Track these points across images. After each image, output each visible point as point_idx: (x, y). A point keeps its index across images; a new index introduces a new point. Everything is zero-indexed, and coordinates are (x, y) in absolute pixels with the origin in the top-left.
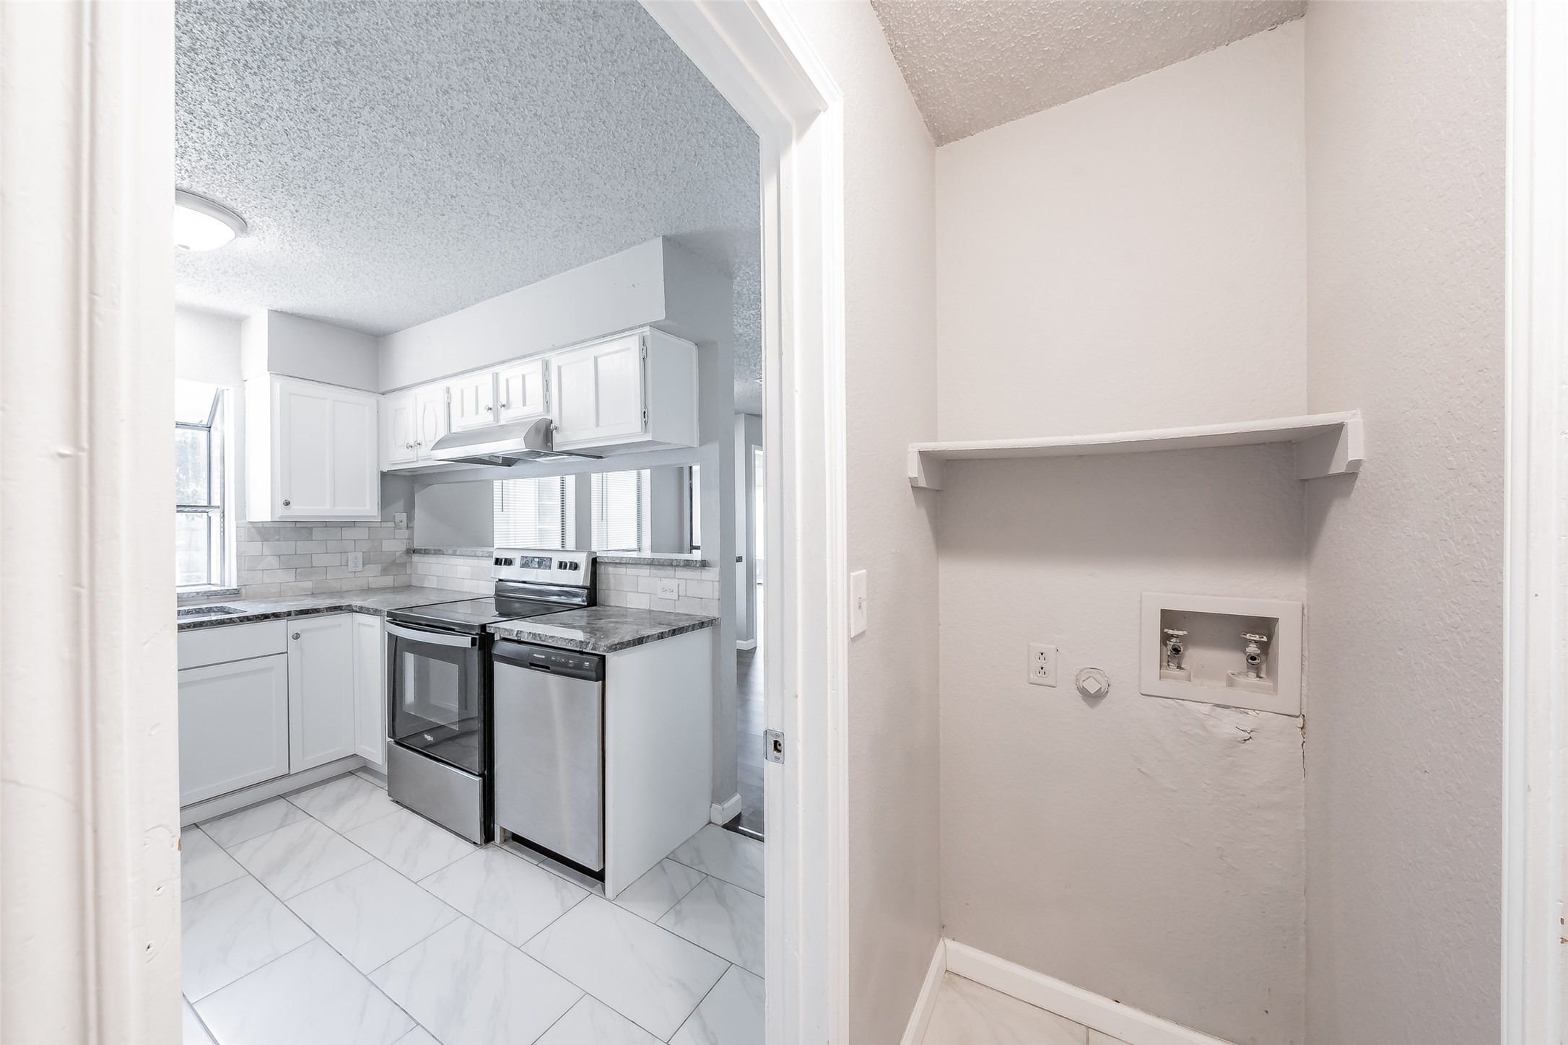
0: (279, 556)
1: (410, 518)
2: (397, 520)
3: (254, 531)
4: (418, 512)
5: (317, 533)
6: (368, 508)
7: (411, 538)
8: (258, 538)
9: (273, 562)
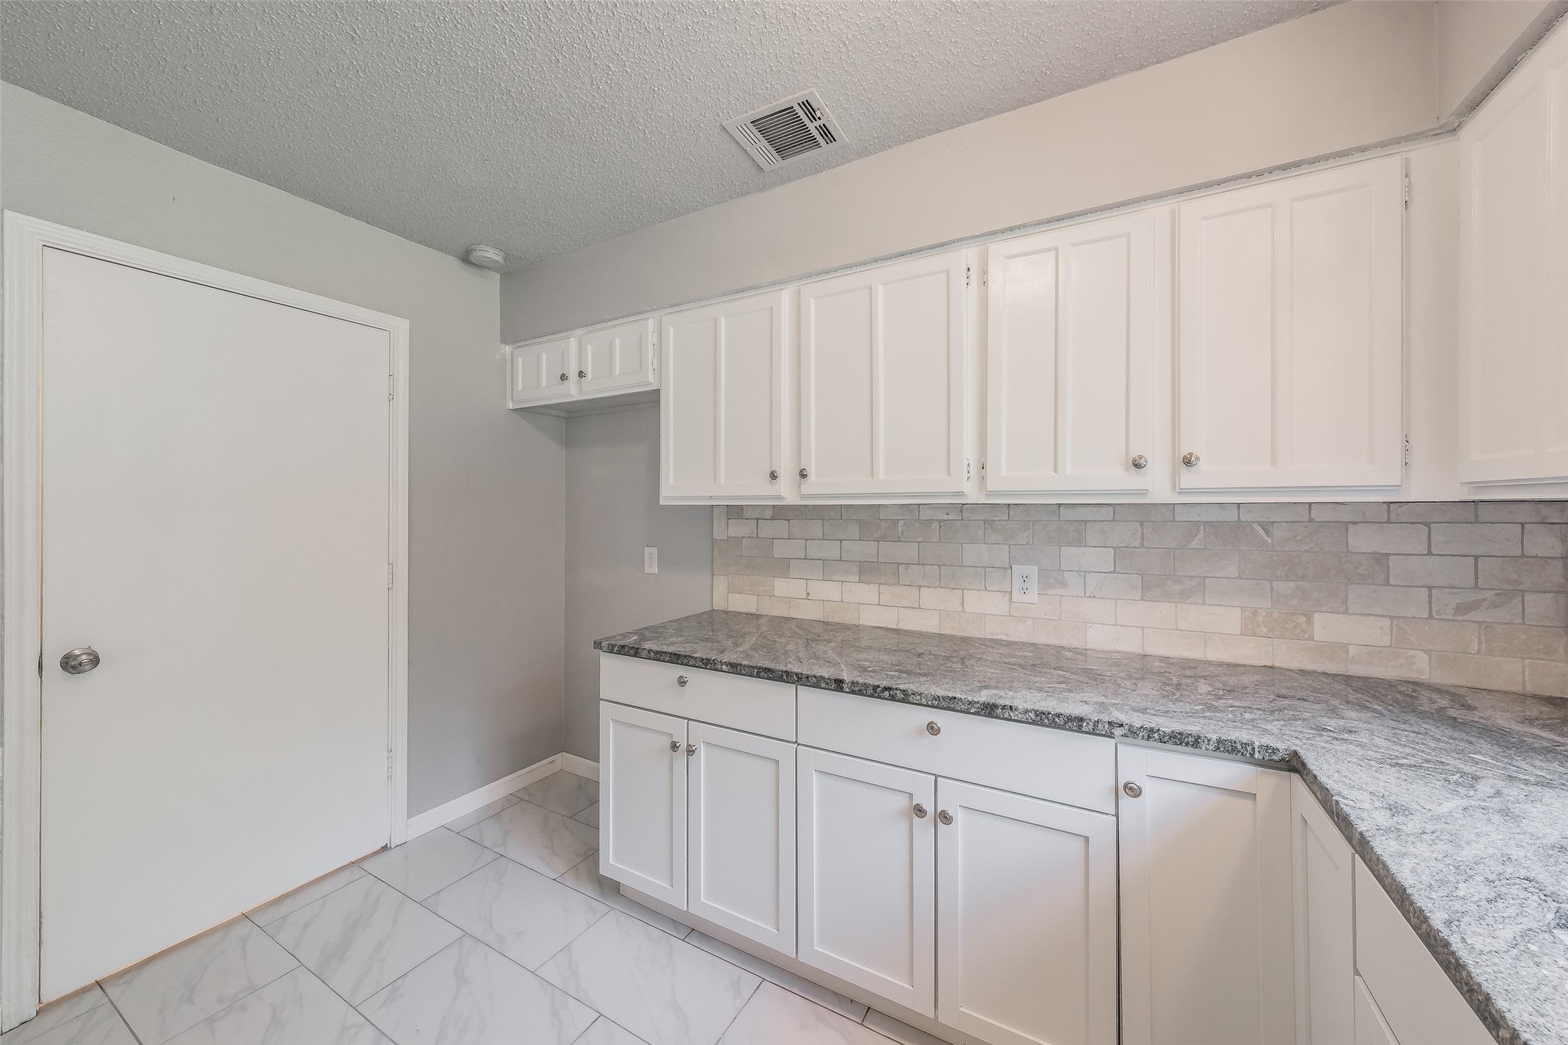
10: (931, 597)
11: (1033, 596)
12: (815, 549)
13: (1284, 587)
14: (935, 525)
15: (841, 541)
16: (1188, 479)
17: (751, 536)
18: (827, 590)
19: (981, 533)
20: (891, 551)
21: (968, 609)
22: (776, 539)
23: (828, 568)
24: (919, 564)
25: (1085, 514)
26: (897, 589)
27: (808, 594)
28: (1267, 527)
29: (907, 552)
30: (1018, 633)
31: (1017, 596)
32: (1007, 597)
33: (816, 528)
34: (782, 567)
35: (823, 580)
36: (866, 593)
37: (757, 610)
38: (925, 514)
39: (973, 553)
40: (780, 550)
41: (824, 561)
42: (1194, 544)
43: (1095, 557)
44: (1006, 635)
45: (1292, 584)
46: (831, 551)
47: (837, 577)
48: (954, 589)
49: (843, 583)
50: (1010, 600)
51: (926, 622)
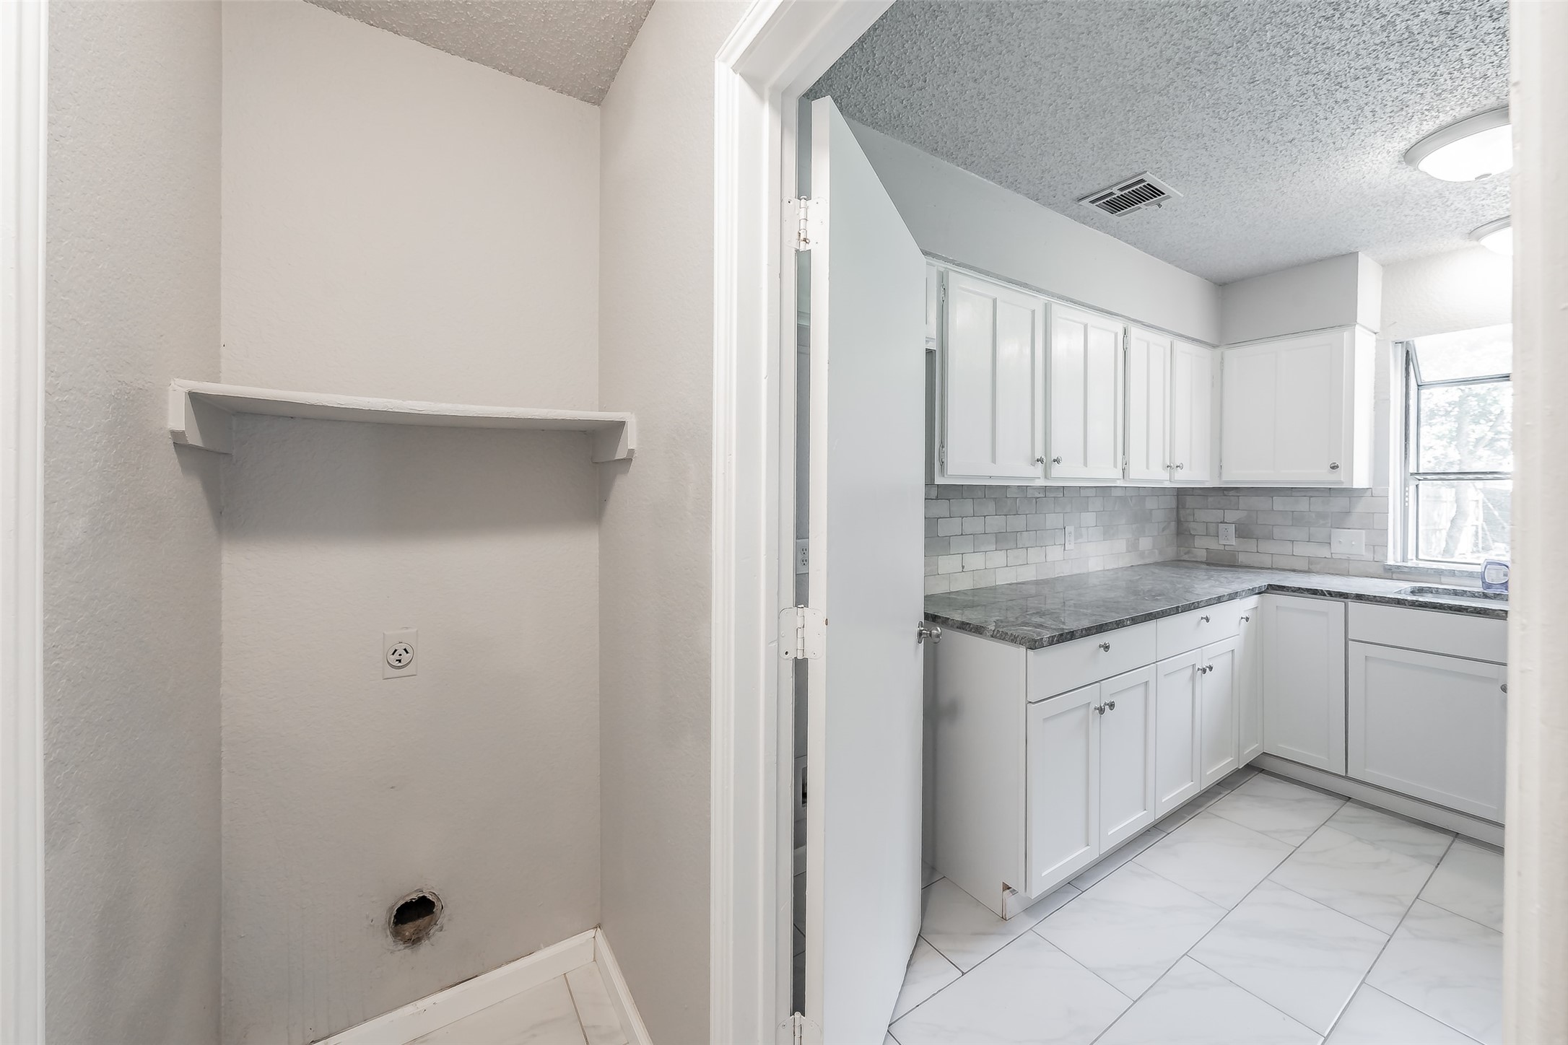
10: (1034, 555)
11: (1071, 546)
12: (968, 526)
13: (1134, 526)
14: (1035, 501)
15: (985, 517)
18: (975, 561)
19: (1053, 506)
20: (1013, 522)
21: (1048, 559)
22: (941, 518)
23: (977, 541)
24: (1027, 531)
25: (1089, 493)
26: (1016, 552)
27: (963, 567)
29: (1020, 522)
30: (1066, 570)
31: (1067, 546)
32: (1063, 548)
33: (968, 506)
35: (974, 552)
36: (998, 558)
39: (1053, 520)
41: (974, 535)
42: (1116, 509)
43: (1089, 518)
44: (1063, 573)
45: (1136, 525)
46: (979, 525)
47: (983, 549)
48: (1042, 547)
49: (986, 552)
50: (1064, 550)
51: (1028, 574)
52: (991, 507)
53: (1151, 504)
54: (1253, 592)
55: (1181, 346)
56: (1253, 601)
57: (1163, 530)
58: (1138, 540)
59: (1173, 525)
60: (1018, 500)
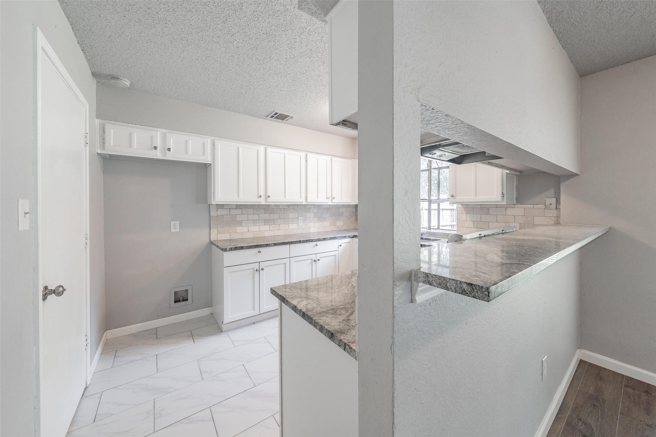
0: (473, 221)
1: (558, 202)
2: (548, 203)
3: (463, 209)
4: (563, 197)
5: (492, 211)
6: (495, 196)
7: (558, 217)
8: (465, 212)
9: (470, 224)
10: (282, 227)
11: (302, 224)
12: (250, 217)
14: (283, 209)
15: (259, 214)
16: (334, 201)
17: (228, 214)
18: (255, 228)
19: (292, 211)
20: (273, 216)
21: (290, 228)
22: (237, 215)
23: (255, 222)
24: (279, 219)
25: (310, 207)
26: (274, 226)
27: (249, 230)
28: (332, 208)
29: (276, 216)
30: (300, 232)
31: (299, 224)
33: (251, 211)
34: (240, 223)
35: (254, 226)
36: (266, 228)
37: (230, 238)
38: (281, 207)
39: (291, 215)
40: (238, 218)
41: (253, 220)
42: (324, 211)
43: (311, 215)
44: (297, 233)
45: (334, 217)
46: (256, 217)
47: (258, 225)
48: (287, 224)
49: (259, 226)
50: (298, 225)
51: (281, 233)
52: (262, 211)
53: (341, 210)
54: (349, 237)
55: (334, 159)
56: (347, 240)
57: (349, 219)
58: (336, 222)
59: (354, 217)
60: (275, 209)
